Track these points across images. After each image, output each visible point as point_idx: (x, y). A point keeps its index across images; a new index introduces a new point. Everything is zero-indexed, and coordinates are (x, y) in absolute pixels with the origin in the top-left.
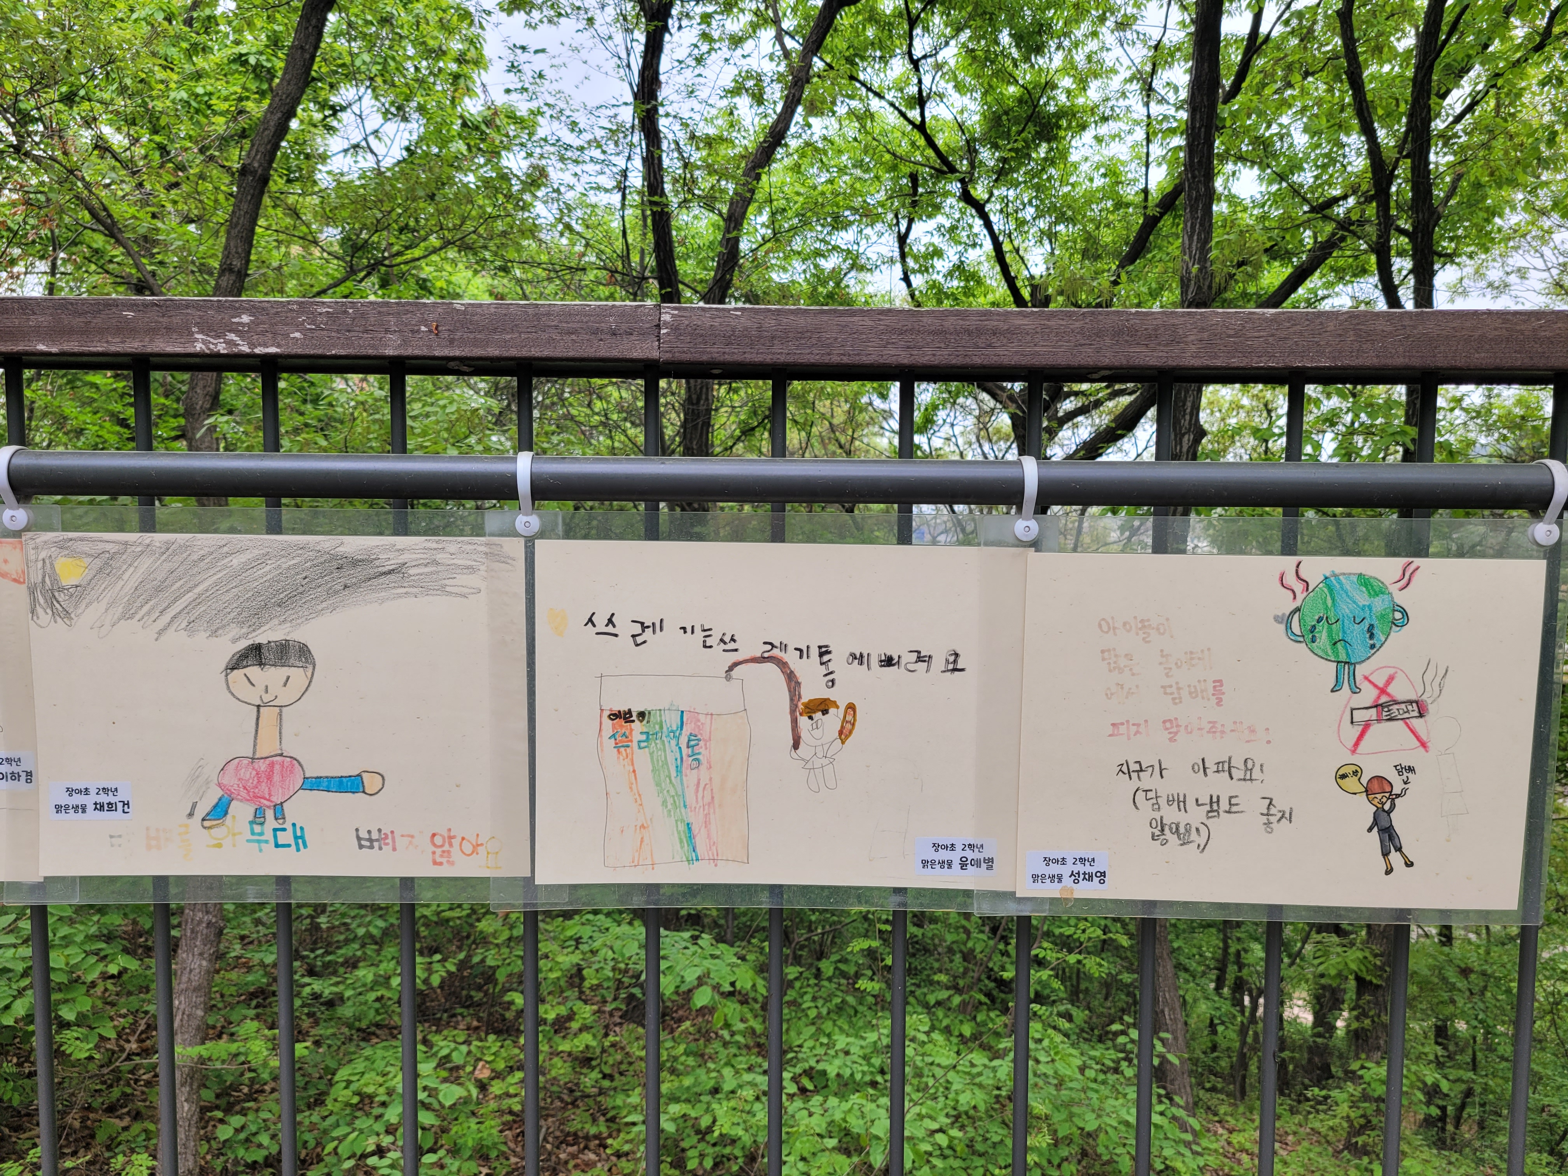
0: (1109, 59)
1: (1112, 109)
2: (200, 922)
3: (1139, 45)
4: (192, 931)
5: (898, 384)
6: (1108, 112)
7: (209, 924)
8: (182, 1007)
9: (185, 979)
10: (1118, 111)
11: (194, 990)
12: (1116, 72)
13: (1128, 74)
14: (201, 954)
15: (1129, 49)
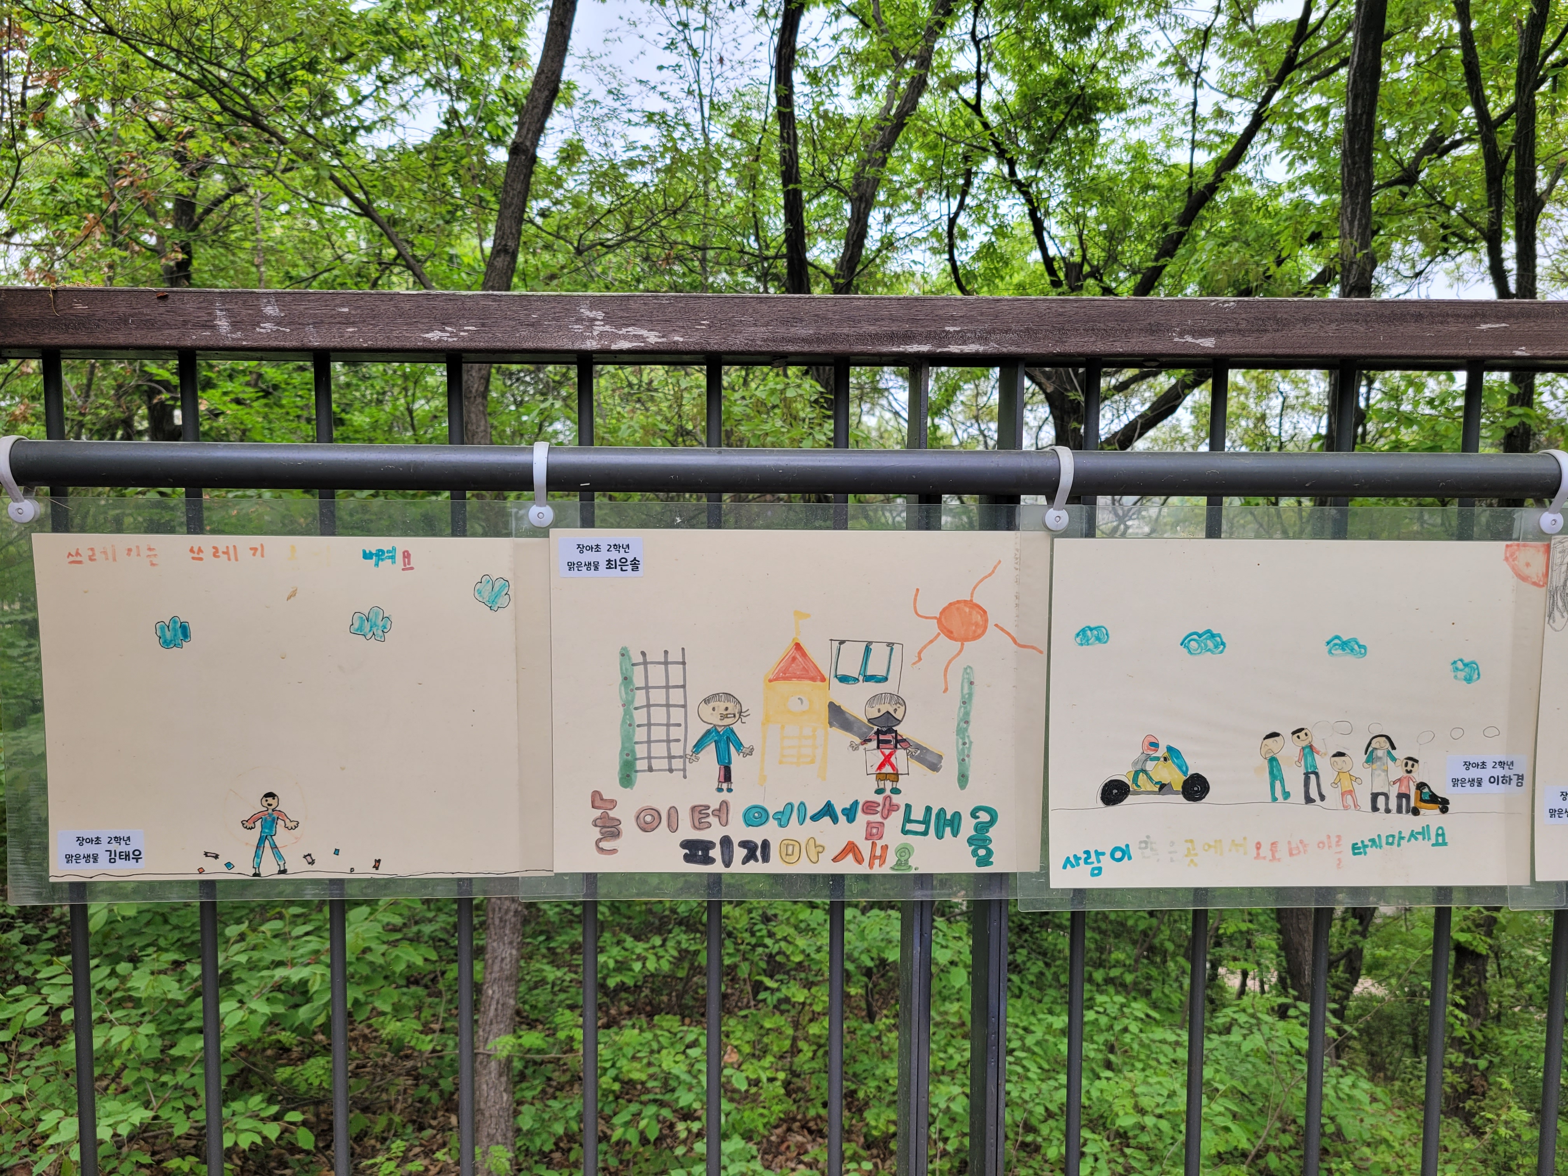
0: (1147, 42)
1: (1150, 92)
2: (507, 911)
3: (1179, 29)
4: (501, 920)
5: (997, 370)
6: (1146, 95)
7: (516, 912)
8: (496, 996)
9: (496, 968)
10: (1155, 94)
11: (507, 979)
12: (1151, 55)
13: (1164, 58)
14: (511, 943)
15: (1168, 32)
